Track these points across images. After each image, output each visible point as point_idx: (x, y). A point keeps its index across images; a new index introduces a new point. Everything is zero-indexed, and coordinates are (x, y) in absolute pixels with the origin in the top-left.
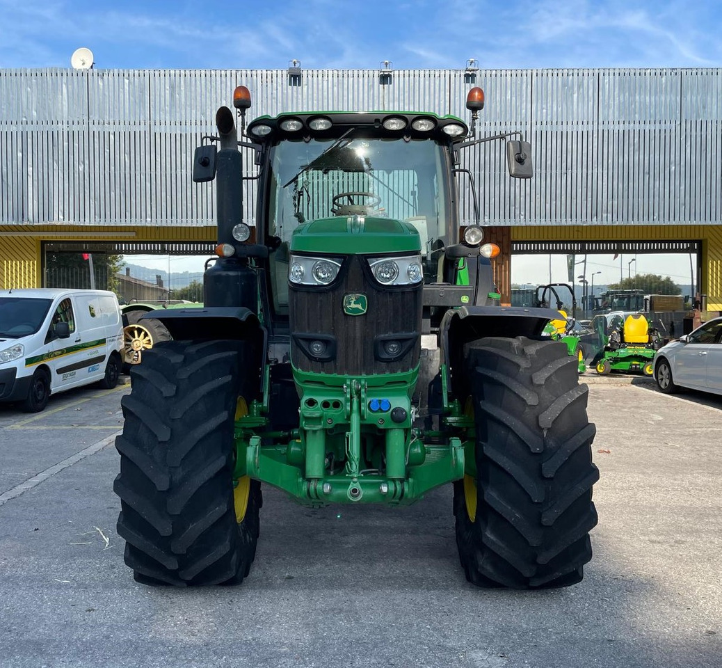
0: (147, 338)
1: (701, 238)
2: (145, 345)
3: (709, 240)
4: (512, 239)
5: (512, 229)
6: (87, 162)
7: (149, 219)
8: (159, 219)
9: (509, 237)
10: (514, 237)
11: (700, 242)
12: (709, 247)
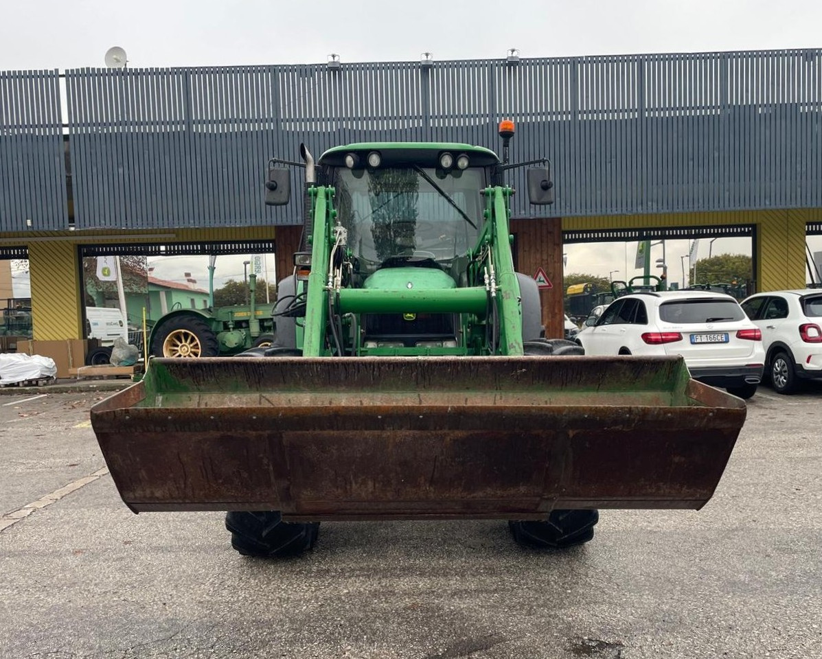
0: (194, 343)
1: (755, 221)
2: (193, 350)
3: (763, 225)
4: (563, 228)
5: (563, 219)
6: (126, 164)
7: (192, 221)
8: (202, 221)
9: (560, 227)
10: (565, 227)
11: (754, 226)
12: (763, 231)
